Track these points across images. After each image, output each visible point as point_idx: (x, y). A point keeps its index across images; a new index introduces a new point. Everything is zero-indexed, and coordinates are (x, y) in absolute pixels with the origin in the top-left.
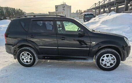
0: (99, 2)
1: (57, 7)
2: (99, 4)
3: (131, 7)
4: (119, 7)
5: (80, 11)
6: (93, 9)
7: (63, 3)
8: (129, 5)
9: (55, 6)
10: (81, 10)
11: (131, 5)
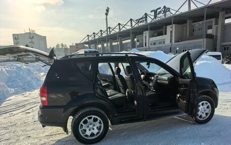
0: (94, 33)
1: (16, 37)
2: (94, 36)
3: (138, 43)
4: (123, 42)
5: (62, 45)
6: (85, 43)
7: (29, 31)
8: (135, 40)
9: (13, 35)
10: (64, 44)
11: (138, 41)
